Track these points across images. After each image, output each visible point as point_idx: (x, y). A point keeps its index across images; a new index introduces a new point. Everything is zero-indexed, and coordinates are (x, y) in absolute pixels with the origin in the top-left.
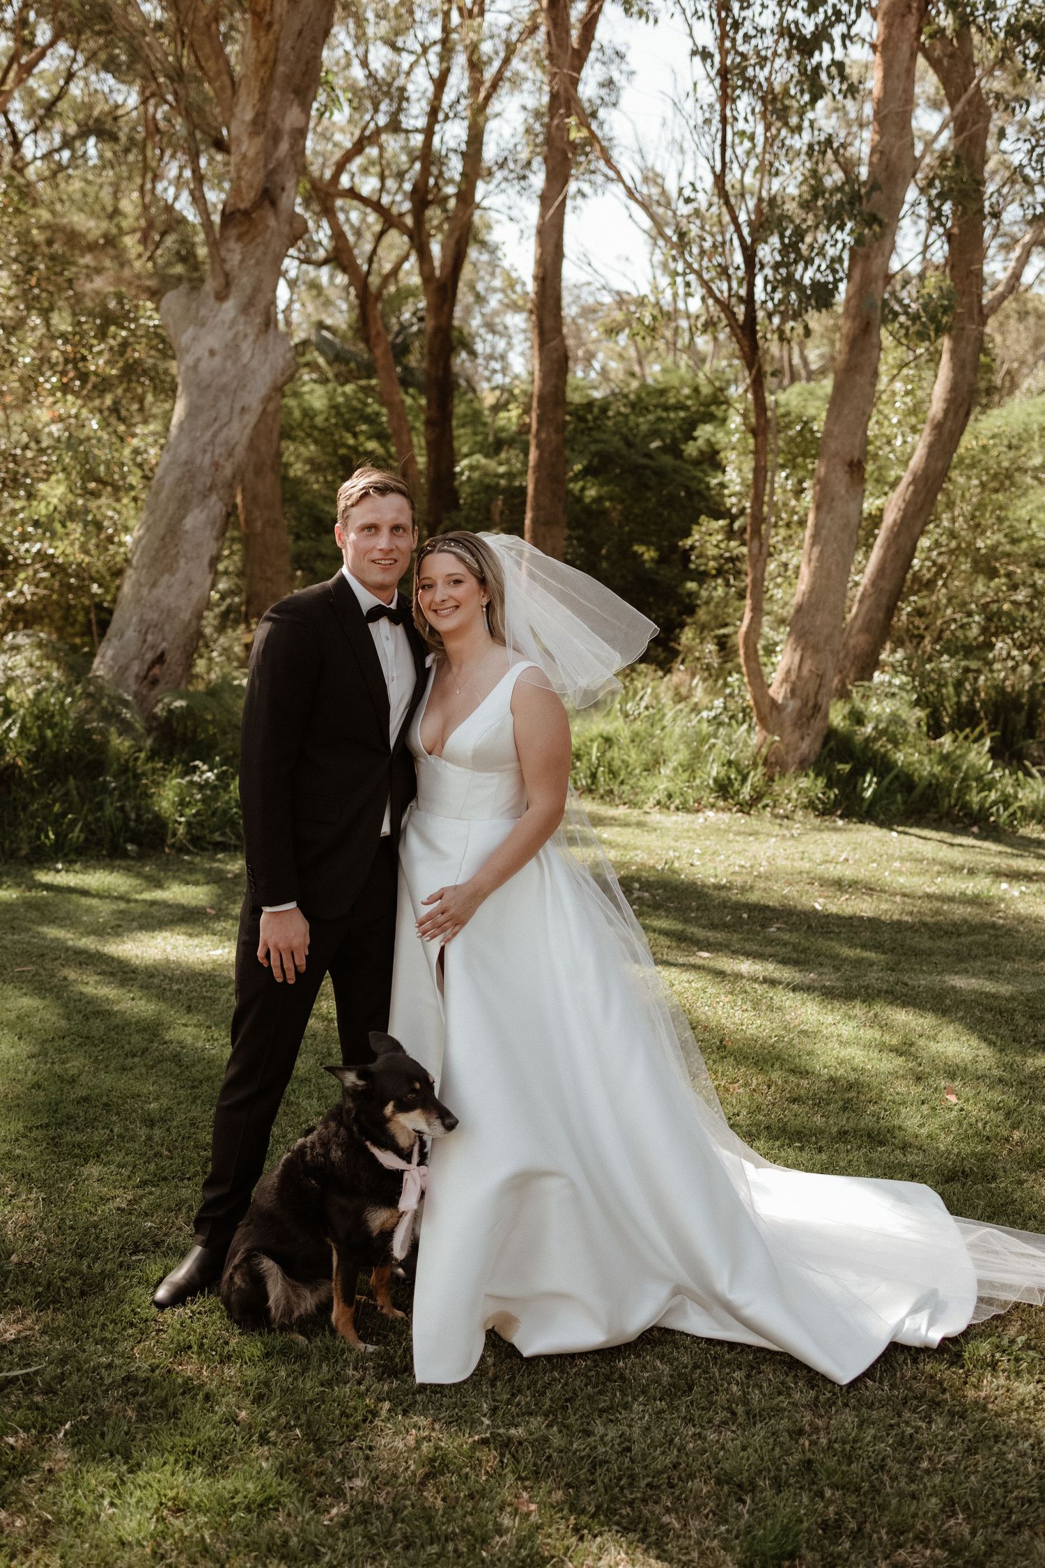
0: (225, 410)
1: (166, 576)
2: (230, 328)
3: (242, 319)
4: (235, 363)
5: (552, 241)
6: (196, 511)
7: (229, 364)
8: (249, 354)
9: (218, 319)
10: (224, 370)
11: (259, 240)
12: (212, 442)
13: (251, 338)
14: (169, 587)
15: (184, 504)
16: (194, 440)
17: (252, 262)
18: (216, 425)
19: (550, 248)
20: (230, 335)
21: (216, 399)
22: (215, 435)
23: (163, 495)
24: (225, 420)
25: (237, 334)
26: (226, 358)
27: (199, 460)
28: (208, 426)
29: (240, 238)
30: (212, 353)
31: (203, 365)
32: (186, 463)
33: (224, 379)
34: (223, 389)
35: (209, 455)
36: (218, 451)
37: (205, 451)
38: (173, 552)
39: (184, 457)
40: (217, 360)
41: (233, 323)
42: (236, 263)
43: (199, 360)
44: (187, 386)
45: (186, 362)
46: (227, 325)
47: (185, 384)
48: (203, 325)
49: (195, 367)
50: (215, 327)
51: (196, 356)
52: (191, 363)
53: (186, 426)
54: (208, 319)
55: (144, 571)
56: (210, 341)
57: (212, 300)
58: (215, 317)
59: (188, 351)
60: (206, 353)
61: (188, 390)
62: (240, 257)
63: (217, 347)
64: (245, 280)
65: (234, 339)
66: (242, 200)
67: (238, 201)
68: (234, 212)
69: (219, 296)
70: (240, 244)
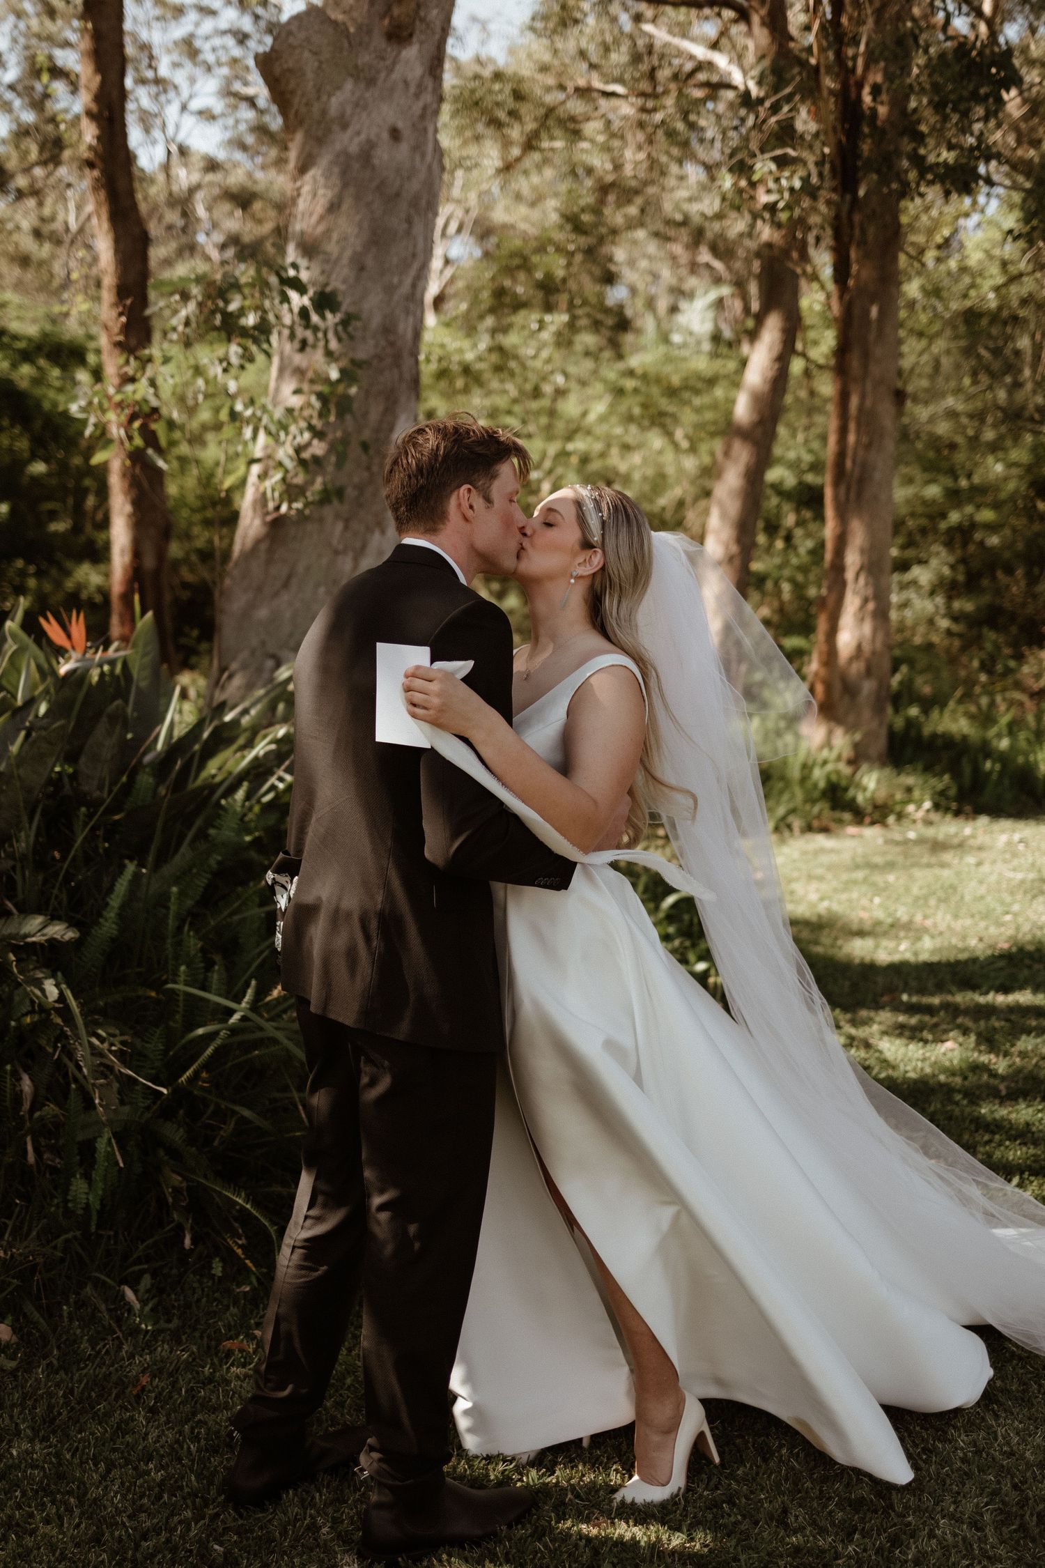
2: (417, 96)
3: (429, 83)
9: (394, 76)
16: (390, 289)
18: (415, 265)
20: (417, 108)
21: (409, 221)
25: (425, 108)
27: (401, 327)
30: (395, 134)
31: (383, 155)
33: (415, 186)
34: (415, 203)
35: (411, 319)
40: (404, 147)
41: (420, 86)
43: (371, 144)
44: (351, 190)
45: (338, 146)
46: (412, 90)
47: (345, 185)
48: (371, 82)
49: (366, 155)
50: (392, 90)
51: (363, 137)
52: (354, 148)
53: (369, 262)
54: (378, 72)
55: (340, 526)
56: (387, 113)
57: (378, 41)
58: (390, 70)
59: (345, 126)
60: (385, 135)
61: (358, 198)
63: (400, 125)
64: (434, 14)
65: (423, 116)
69: (400, 35)
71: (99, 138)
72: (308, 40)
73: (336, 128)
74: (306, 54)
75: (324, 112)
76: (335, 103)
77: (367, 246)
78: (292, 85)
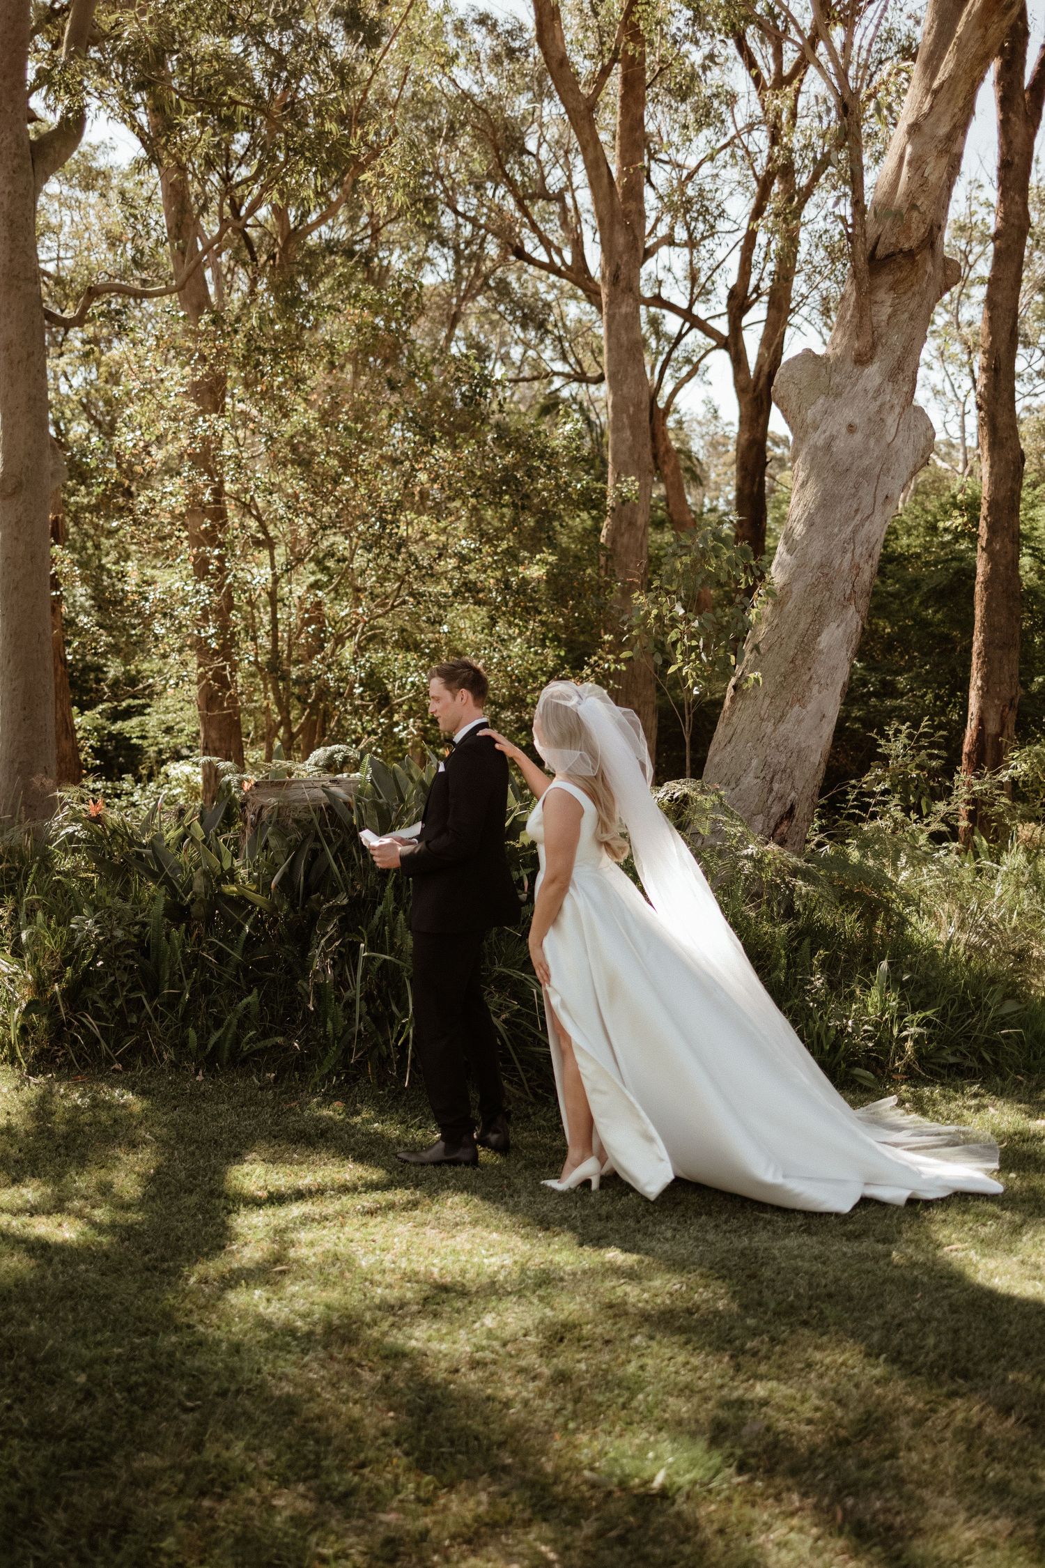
0: (868, 500)
1: (797, 708)
2: (875, 398)
3: (890, 387)
4: (878, 441)
5: (1007, 327)
6: (833, 625)
7: (872, 442)
8: (893, 431)
9: (859, 387)
10: (867, 450)
11: (916, 288)
12: (852, 539)
13: (897, 410)
14: (799, 722)
15: (819, 617)
16: (831, 537)
17: (906, 315)
18: (858, 517)
19: (1004, 335)
20: (874, 406)
21: (857, 487)
22: (855, 532)
23: (790, 606)
24: (868, 512)
25: (883, 405)
26: (868, 436)
27: (836, 563)
28: (848, 519)
29: (892, 288)
30: (851, 428)
31: (839, 445)
32: (822, 566)
33: (867, 461)
34: (865, 473)
35: (849, 555)
36: (858, 551)
37: (845, 551)
38: (806, 678)
39: (817, 559)
40: (858, 437)
41: (879, 391)
42: (885, 318)
43: (833, 438)
44: (816, 470)
45: (813, 443)
46: (871, 395)
47: (812, 468)
48: (838, 395)
49: (828, 447)
50: (854, 398)
51: (828, 433)
52: (820, 443)
53: (818, 520)
54: (845, 387)
55: (767, 701)
56: (848, 415)
57: (849, 365)
58: (854, 385)
59: (816, 428)
60: (844, 430)
61: (818, 476)
62: (889, 310)
63: (857, 421)
64: (896, 339)
65: (879, 412)
66: (908, 238)
67: (902, 240)
68: (893, 254)
69: (862, 360)
70: (892, 294)
72: (792, 376)
73: (811, 430)
74: (791, 386)
75: (803, 421)
76: (811, 415)
77: (818, 509)
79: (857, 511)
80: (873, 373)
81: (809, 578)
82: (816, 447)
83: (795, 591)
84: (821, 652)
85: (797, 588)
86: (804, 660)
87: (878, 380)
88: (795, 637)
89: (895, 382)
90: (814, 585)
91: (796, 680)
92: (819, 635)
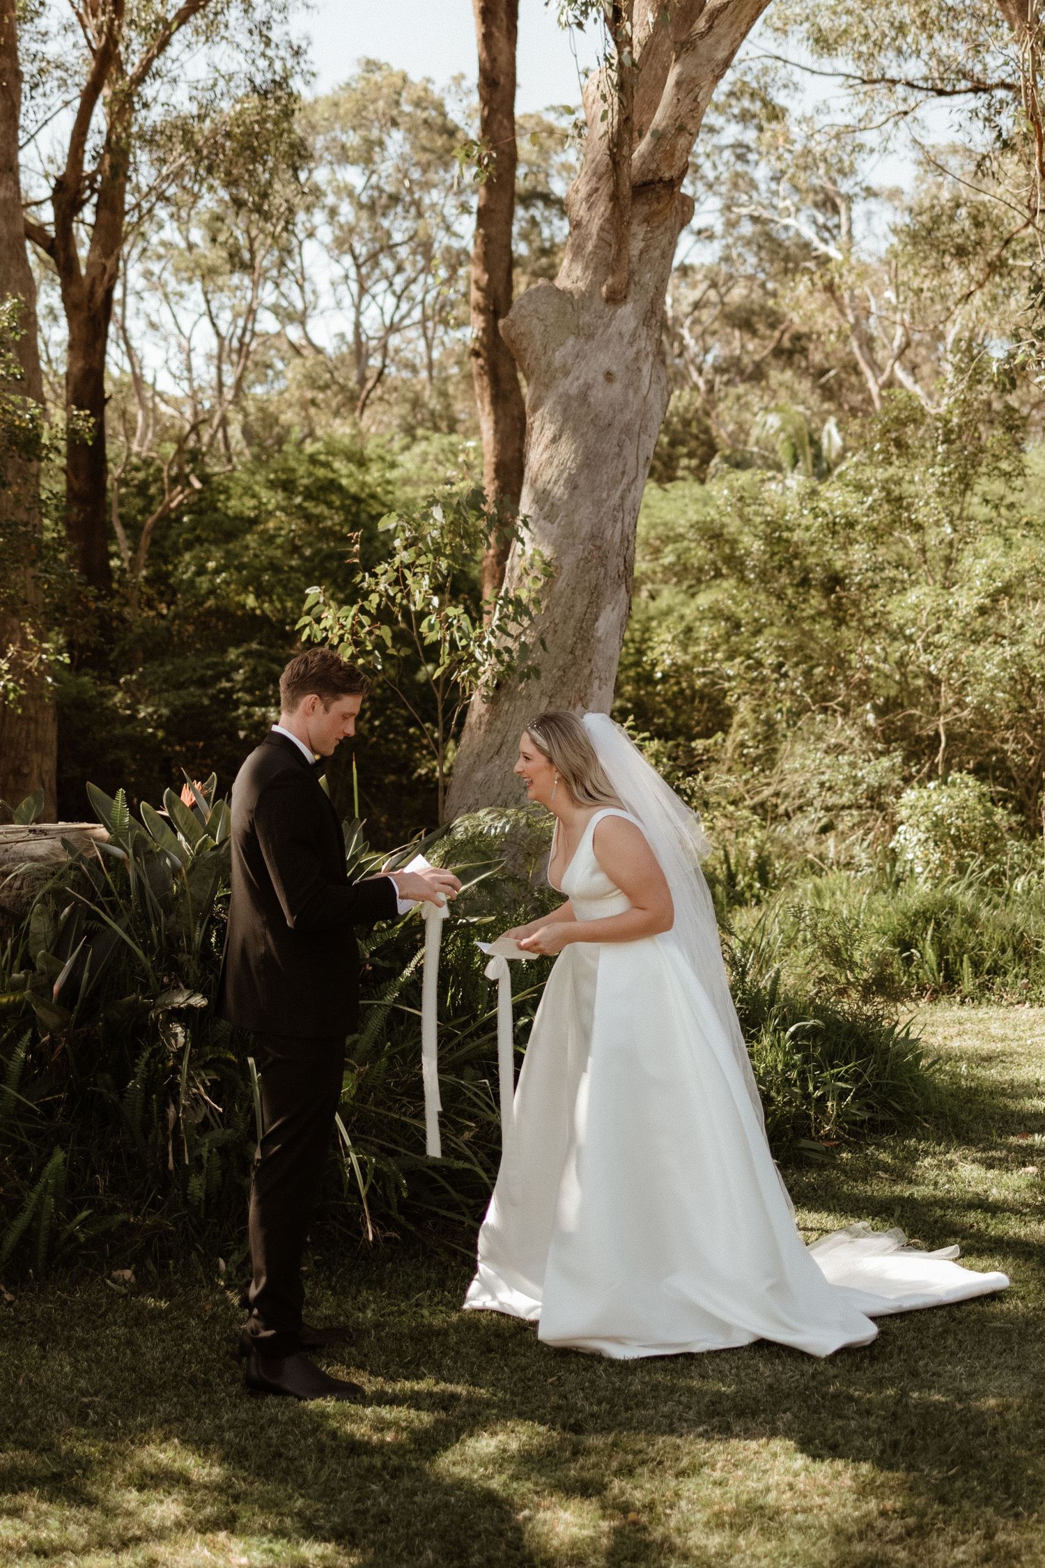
0: (632, 461)
2: (631, 344)
3: (643, 332)
4: (636, 392)
6: (609, 608)
7: (630, 394)
8: (647, 382)
9: (611, 330)
10: (626, 401)
11: (668, 223)
12: (619, 506)
13: (650, 359)
15: (595, 598)
16: (599, 503)
17: (658, 253)
18: (625, 481)
20: (631, 353)
21: (620, 446)
22: (622, 498)
24: (633, 475)
25: (638, 352)
26: (627, 387)
27: (608, 533)
28: (616, 482)
29: (646, 220)
30: (609, 376)
31: (599, 394)
32: (593, 537)
33: (628, 416)
34: (627, 429)
35: (619, 525)
36: (627, 521)
37: (614, 521)
38: (587, 672)
39: (585, 530)
40: (617, 387)
41: (634, 336)
42: (637, 252)
43: (592, 386)
44: (571, 424)
45: (561, 390)
46: (626, 339)
47: (565, 420)
48: (590, 337)
49: (583, 396)
50: (609, 341)
51: (581, 381)
52: (574, 391)
53: (582, 481)
54: (597, 328)
55: (545, 700)
56: (604, 360)
57: (598, 304)
58: (608, 326)
59: (566, 374)
60: (601, 378)
61: (575, 430)
62: (642, 244)
63: (614, 369)
64: (648, 278)
65: (636, 359)
66: (671, 167)
67: (664, 167)
68: (651, 182)
69: (615, 298)
70: (645, 227)
71: (484, 330)
72: (536, 311)
73: (559, 375)
74: (535, 321)
75: (549, 364)
76: (558, 357)
77: (580, 468)
78: (525, 344)
79: (623, 473)
80: (627, 315)
81: (579, 551)
82: (569, 397)
83: (566, 567)
84: (599, 640)
85: (568, 561)
86: (584, 650)
87: (633, 324)
88: (572, 623)
89: (649, 327)
90: (587, 560)
91: (577, 674)
92: (596, 619)
